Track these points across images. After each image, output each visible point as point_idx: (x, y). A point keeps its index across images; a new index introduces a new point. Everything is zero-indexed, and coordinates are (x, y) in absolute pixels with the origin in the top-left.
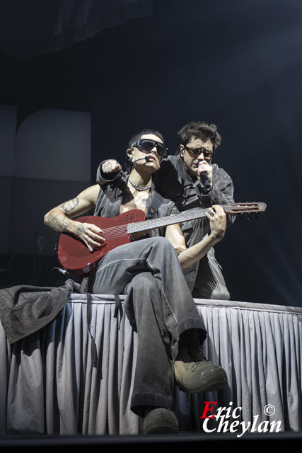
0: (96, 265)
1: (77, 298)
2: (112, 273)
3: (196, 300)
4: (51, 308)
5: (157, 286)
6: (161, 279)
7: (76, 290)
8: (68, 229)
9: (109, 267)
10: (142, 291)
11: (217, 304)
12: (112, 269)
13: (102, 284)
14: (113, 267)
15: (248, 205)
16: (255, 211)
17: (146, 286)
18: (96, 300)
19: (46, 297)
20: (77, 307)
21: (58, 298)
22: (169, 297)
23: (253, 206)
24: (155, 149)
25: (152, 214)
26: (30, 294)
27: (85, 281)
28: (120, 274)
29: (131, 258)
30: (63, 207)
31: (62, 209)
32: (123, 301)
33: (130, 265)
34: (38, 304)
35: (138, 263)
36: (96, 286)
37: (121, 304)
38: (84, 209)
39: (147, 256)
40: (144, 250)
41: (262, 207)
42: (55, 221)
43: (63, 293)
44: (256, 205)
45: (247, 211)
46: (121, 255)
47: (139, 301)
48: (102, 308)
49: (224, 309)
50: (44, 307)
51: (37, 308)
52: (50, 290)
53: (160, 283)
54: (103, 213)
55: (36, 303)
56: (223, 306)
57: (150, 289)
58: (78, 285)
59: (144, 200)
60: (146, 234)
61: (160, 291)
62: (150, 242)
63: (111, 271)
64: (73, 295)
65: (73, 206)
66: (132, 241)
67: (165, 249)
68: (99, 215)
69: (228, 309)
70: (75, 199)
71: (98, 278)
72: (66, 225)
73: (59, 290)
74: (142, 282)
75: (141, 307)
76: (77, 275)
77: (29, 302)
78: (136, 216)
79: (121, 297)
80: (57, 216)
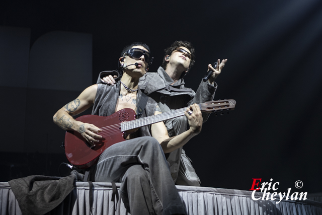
1: (81, 186)
2: (110, 166)
3: (178, 187)
4: (60, 194)
5: (147, 176)
6: (149, 171)
7: (80, 179)
8: (72, 128)
9: (107, 161)
11: (196, 190)
12: (109, 163)
13: (101, 175)
14: (110, 161)
15: (221, 103)
16: (226, 108)
17: (137, 176)
18: (96, 187)
19: (55, 185)
20: (82, 193)
21: (65, 185)
23: (225, 104)
24: (143, 57)
25: (141, 112)
26: (42, 182)
27: (87, 173)
29: (125, 154)
30: (67, 108)
31: (66, 110)
32: (119, 187)
33: (124, 160)
34: (49, 190)
35: (131, 158)
36: (97, 177)
37: (117, 190)
39: (138, 153)
40: (136, 148)
41: (232, 103)
42: (61, 121)
43: (70, 181)
44: (227, 102)
45: (220, 108)
46: (117, 152)
47: (132, 188)
48: (102, 194)
49: (201, 194)
50: (54, 193)
51: (48, 194)
52: (58, 179)
53: (149, 175)
54: (101, 111)
55: (47, 190)
56: (201, 191)
57: (140, 178)
58: (81, 175)
59: (133, 100)
62: (140, 141)
63: (109, 165)
64: (78, 183)
65: (75, 107)
68: (97, 113)
69: (205, 194)
70: (76, 100)
71: (98, 170)
72: (70, 124)
73: (66, 179)
75: (133, 194)
76: (81, 169)
77: (41, 189)
78: (127, 115)
79: (117, 184)
80: (63, 116)
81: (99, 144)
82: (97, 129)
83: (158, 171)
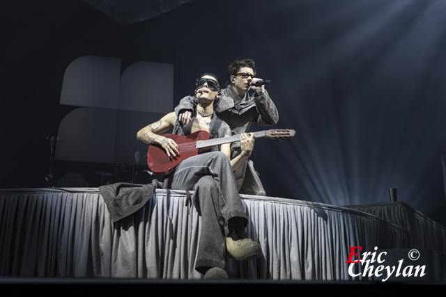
0: (174, 169)
1: (160, 192)
2: (185, 176)
3: (243, 196)
4: (142, 199)
5: (216, 185)
6: (218, 181)
7: (159, 187)
8: (156, 141)
9: (182, 172)
10: (205, 189)
12: (185, 173)
13: (177, 183)
14: (185, 171)
15: (282, 131)
16: (287, 136)
17: (208, 185)
18: (173, 194)
19: (138, 191)
20: (160, 198)
21: (147, 192)
22: (224, 194)
23: (286, 132)
25: (214, 134)
26: (127, 188)
27: (166, 181)
28: (190, 177)
29: (198, 165)
30: (150, 127)
31: (150, 129)
33: (197, 171)
34: (133, 195)
35: (203, 169)
36: (173, 185)
37: (190, 197)
38: (165, 128)
39: (209, 164)
40: (207, 161)
41: (292, 133)
42: (145, 136)
43: (150, 188)
44: (288, 131)
45: (282, 136)
46: (191, 163)
47: (203, 195)
48: (177, 200)
49: (262, 202)
50: (137, 198)
51: (132, 198)
52: (141, 186)
53: (218, 184)
55: (131, 195)
57: (211, 187)
58: (161, 183)
59: (207, 124)
60: (209, 149)
61: (218, 189)
62: (212, 155)
64: (157, 190)
65: (157, 126)
66: (199, 153)
67: (222, 160)
68: (176, 133)
69: (266, 202)
70: (159, 121)
71: (175, 179)
72: (154, 137)
73: (148, 186)
74: (205, 182)
75: (204, 200)
76: (161, 176)
77: (126, 194)
78: (202, 135)
79: (191, 192)
80: (147, 133)
81: (177, 158)
82: (176, 145)
83: (226, 180)
